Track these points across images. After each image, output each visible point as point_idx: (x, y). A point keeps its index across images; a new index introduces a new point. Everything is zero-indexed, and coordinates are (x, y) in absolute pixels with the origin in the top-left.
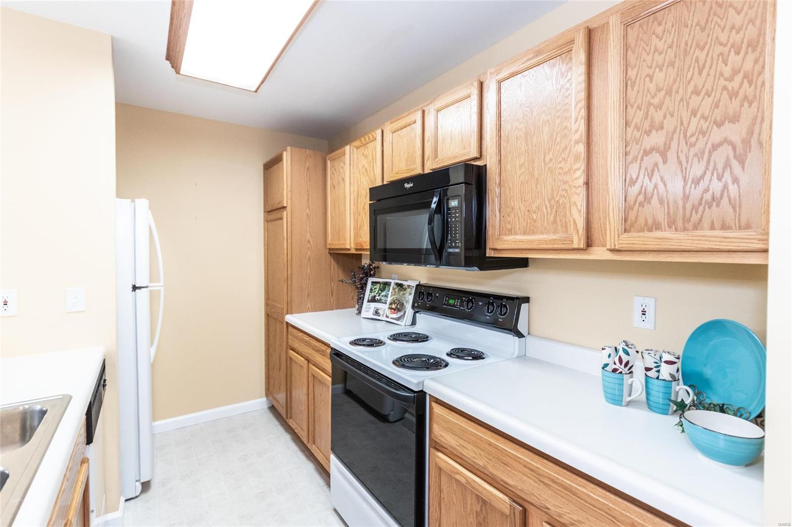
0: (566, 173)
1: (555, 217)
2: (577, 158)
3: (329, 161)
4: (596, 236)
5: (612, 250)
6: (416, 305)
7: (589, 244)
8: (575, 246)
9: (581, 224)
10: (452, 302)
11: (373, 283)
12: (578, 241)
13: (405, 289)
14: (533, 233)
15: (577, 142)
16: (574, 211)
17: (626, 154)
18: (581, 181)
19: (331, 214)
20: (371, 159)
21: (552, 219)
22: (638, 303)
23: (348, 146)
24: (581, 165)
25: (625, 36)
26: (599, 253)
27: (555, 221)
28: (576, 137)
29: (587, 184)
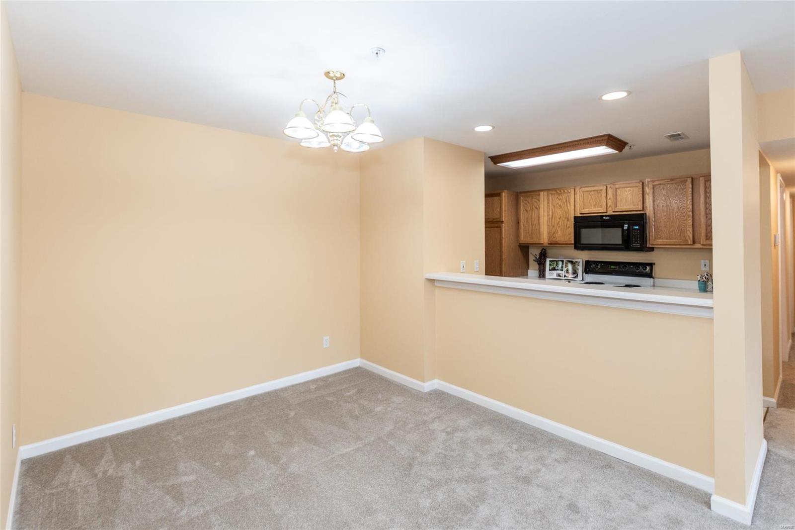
0: (684, 220)
1: (680, 234)
2: (689, 216)
3: (522, 198)
4: (697, 240)
5: (702, 245)
6: (588, 270)
7: (694, 242)
8: (689, 243)
9: (691, 236)
10: (612, 267)
11: (550, 261)
12: (690, 242)
13: (575, 263)
14: (672, 239)
15: (689, 212)
16: (688, 232)
17: (707, 217)
18: (691, 223)
19: (523, 225)
20: (565, 201)
21: (679, 234)
22: (703, 262)
23: (543, 193)
24: (691, 218)
25: (705, 184)
26: (697, 246)
27: (680, 235)
28: (689, 210)
29: (693, 224)
